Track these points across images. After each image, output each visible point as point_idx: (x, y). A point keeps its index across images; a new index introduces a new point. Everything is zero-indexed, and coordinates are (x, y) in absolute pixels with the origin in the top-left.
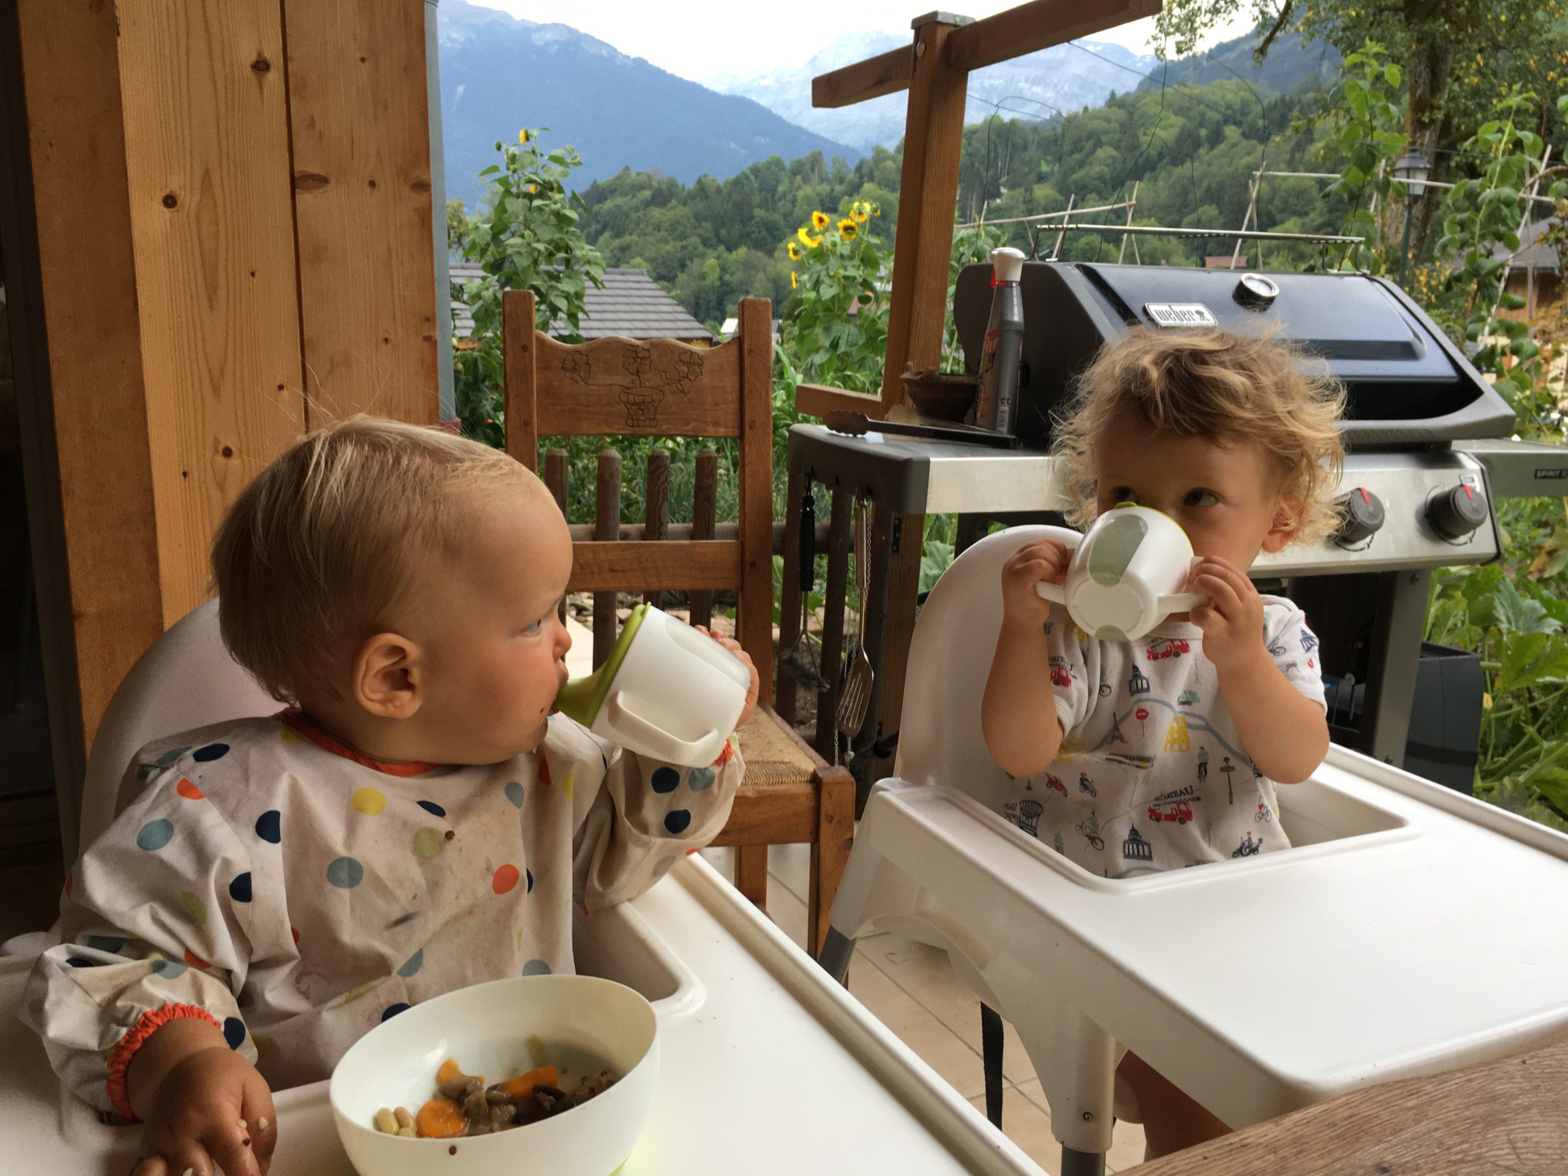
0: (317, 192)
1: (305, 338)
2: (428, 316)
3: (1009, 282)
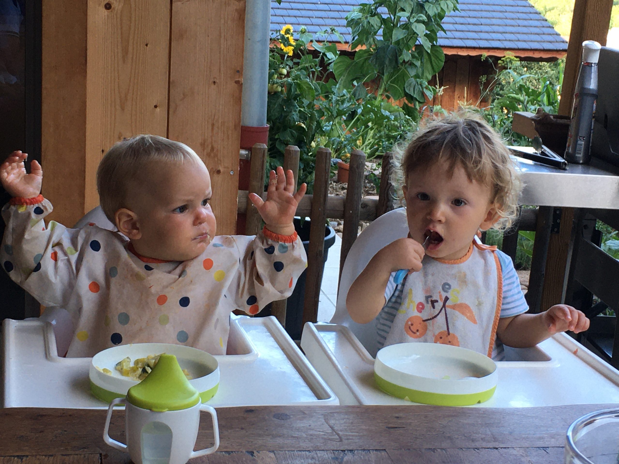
0: (184, 1)
1: (171, 80)
2: (238, 69)
3: (592, 63)
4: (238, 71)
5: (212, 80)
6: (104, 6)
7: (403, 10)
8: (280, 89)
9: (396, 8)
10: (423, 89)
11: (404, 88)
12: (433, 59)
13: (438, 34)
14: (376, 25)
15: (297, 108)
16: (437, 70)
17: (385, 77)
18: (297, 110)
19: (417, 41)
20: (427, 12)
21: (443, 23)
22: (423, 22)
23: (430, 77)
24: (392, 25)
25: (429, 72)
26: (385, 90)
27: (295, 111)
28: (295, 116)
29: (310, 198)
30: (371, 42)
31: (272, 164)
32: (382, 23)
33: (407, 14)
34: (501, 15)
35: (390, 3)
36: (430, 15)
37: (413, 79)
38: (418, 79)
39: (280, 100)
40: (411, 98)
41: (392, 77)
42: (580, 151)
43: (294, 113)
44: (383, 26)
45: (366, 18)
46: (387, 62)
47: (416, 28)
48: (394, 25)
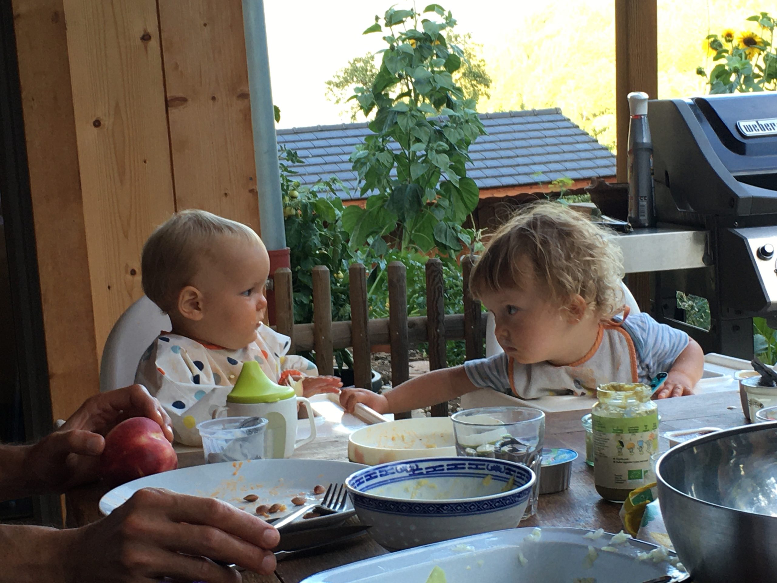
0: (181, 107)
1: (177, 198)
2: (251, 176)
3: (641, 116)
4: (251, 179)
5: (223, 192)
6: (92, 125)
7: (418, 140)
8: (294, 212)
9: (409, 140)
10: (457, 234)
11: (433, 235)
12: (464, 195)
13: (466, 165)
14: (388, 162)
15: (317, 231)
16: (472, 208)
17: (407, 225)
18: (318, 234)
19: (441, 176)
20: (447, 140)
21: (470, 152)
22: (444, 152)
23: (464, 218)
24: (407, 161)
25: (462, 213)
26: (411, 242)
27: (315, 235)
28: (316, 240)
29: (349, 325)
30: (385, 185)
31: (297, 299)
32: (394, 159)
33: (424, 146)
34: (539, 142)
35: (402, 135)
36: (453, 143)
37: (443, 222)
38: (449, 222)
39: (296, 225)
40: (443, 247)
41: (416, 225)
42: (644, 212)
43: (314, 237)
44: (396, 164)
45: (374, 155)
46: (407, 206)
47: (437, 162)
48: (409, 160)
